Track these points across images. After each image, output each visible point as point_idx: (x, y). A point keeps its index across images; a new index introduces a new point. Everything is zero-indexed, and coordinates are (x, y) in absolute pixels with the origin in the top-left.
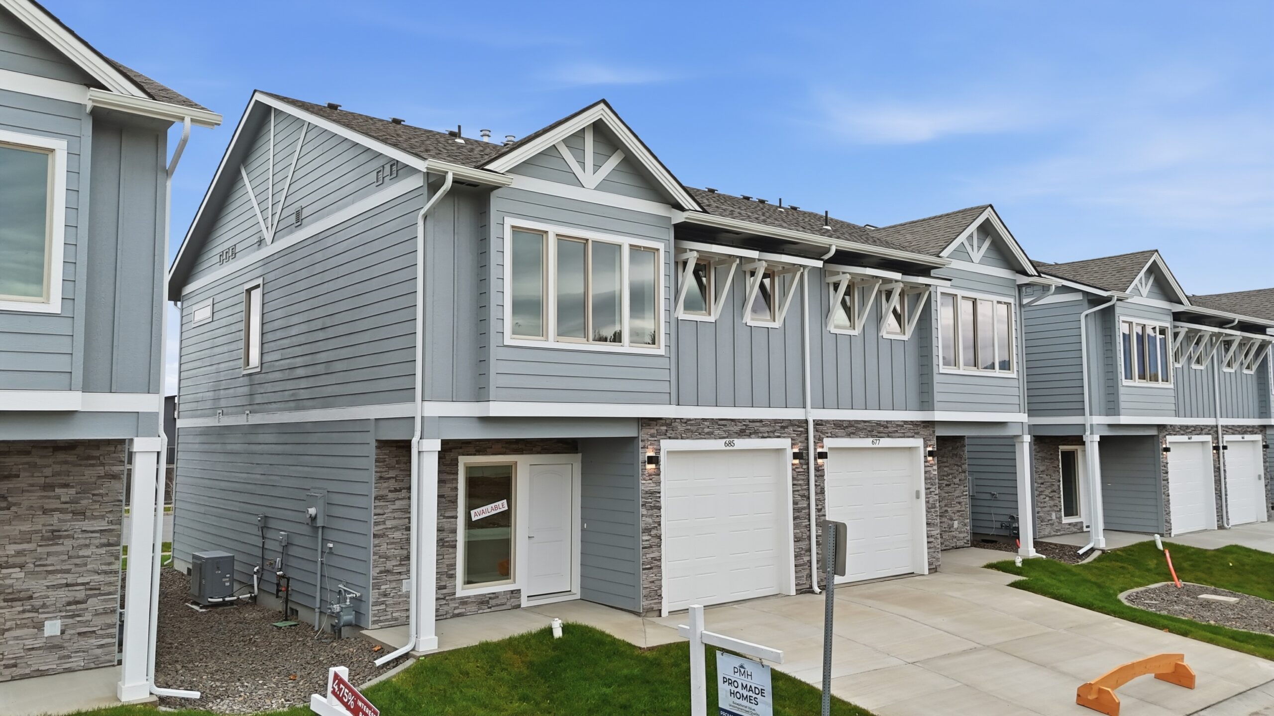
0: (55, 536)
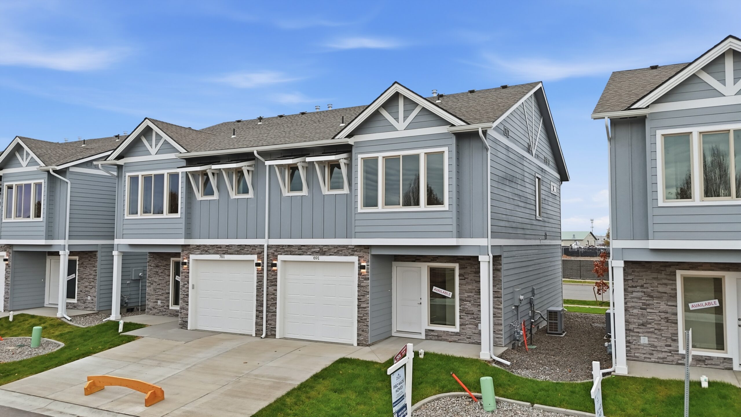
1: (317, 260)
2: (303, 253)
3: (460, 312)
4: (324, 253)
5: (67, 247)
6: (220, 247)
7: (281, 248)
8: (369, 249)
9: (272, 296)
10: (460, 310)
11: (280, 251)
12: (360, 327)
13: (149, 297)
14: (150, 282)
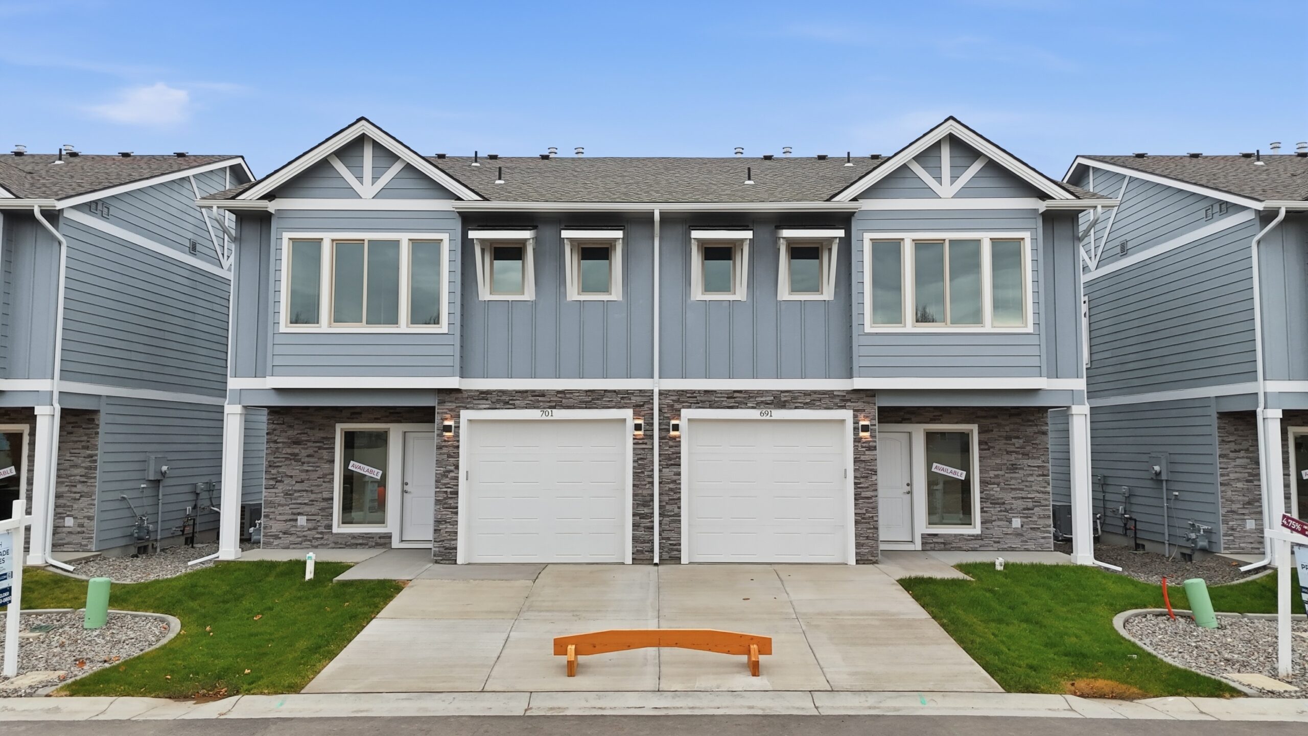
0: (1014, 468)
1: (768, 418)
2: (737, 404)
3: (981, 502)
4: (783, 405)
5: (56, 396)
6: (542, 394)
7: (688, 395)
8: (875, 396)
9: (671, 486)
10: (981, 498)
11: (687, 402)
12: (861, 532)
13: (272, 510)
14: (274, 476)
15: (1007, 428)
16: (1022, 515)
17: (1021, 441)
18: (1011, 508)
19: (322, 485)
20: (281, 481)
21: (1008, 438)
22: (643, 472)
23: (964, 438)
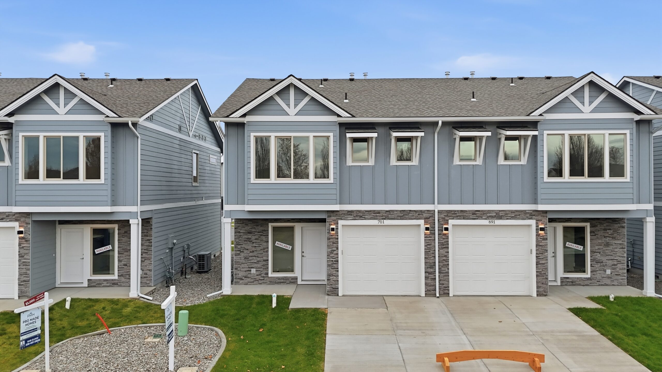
0: (607, 245)
1: (493, 224)
2: (477, 218)
3: (591, 261)
4: (500, 218)
5: (140, 213)
6: (379, 212)
7: (452, 213)
8: (547, 214)
9: (444, 258)
10: (591, 259)
11: (451, 216)
12: (540, 281)
13: (239, 266)
14: (239, 249)
15: (605, 225)
16: (611, 268)
17: (612, 231)
18: (606, 264)
19: (263, 254)
20: (243, 252)
21: (605, 230)
22: (430, 251)
23: (582, 230)
